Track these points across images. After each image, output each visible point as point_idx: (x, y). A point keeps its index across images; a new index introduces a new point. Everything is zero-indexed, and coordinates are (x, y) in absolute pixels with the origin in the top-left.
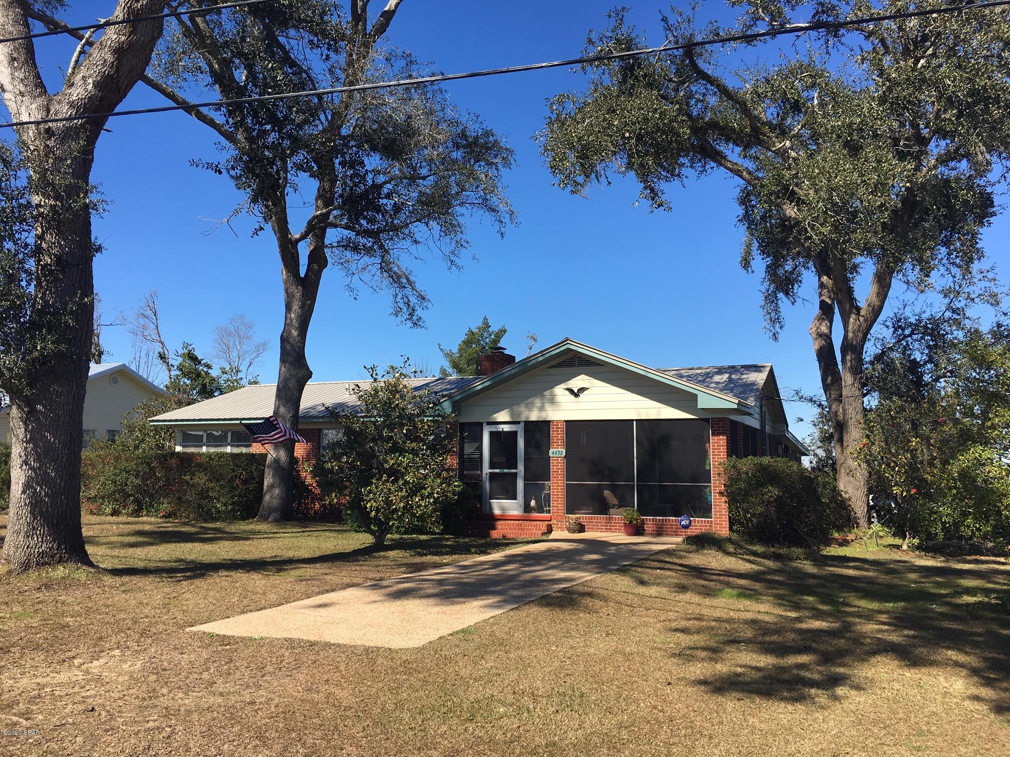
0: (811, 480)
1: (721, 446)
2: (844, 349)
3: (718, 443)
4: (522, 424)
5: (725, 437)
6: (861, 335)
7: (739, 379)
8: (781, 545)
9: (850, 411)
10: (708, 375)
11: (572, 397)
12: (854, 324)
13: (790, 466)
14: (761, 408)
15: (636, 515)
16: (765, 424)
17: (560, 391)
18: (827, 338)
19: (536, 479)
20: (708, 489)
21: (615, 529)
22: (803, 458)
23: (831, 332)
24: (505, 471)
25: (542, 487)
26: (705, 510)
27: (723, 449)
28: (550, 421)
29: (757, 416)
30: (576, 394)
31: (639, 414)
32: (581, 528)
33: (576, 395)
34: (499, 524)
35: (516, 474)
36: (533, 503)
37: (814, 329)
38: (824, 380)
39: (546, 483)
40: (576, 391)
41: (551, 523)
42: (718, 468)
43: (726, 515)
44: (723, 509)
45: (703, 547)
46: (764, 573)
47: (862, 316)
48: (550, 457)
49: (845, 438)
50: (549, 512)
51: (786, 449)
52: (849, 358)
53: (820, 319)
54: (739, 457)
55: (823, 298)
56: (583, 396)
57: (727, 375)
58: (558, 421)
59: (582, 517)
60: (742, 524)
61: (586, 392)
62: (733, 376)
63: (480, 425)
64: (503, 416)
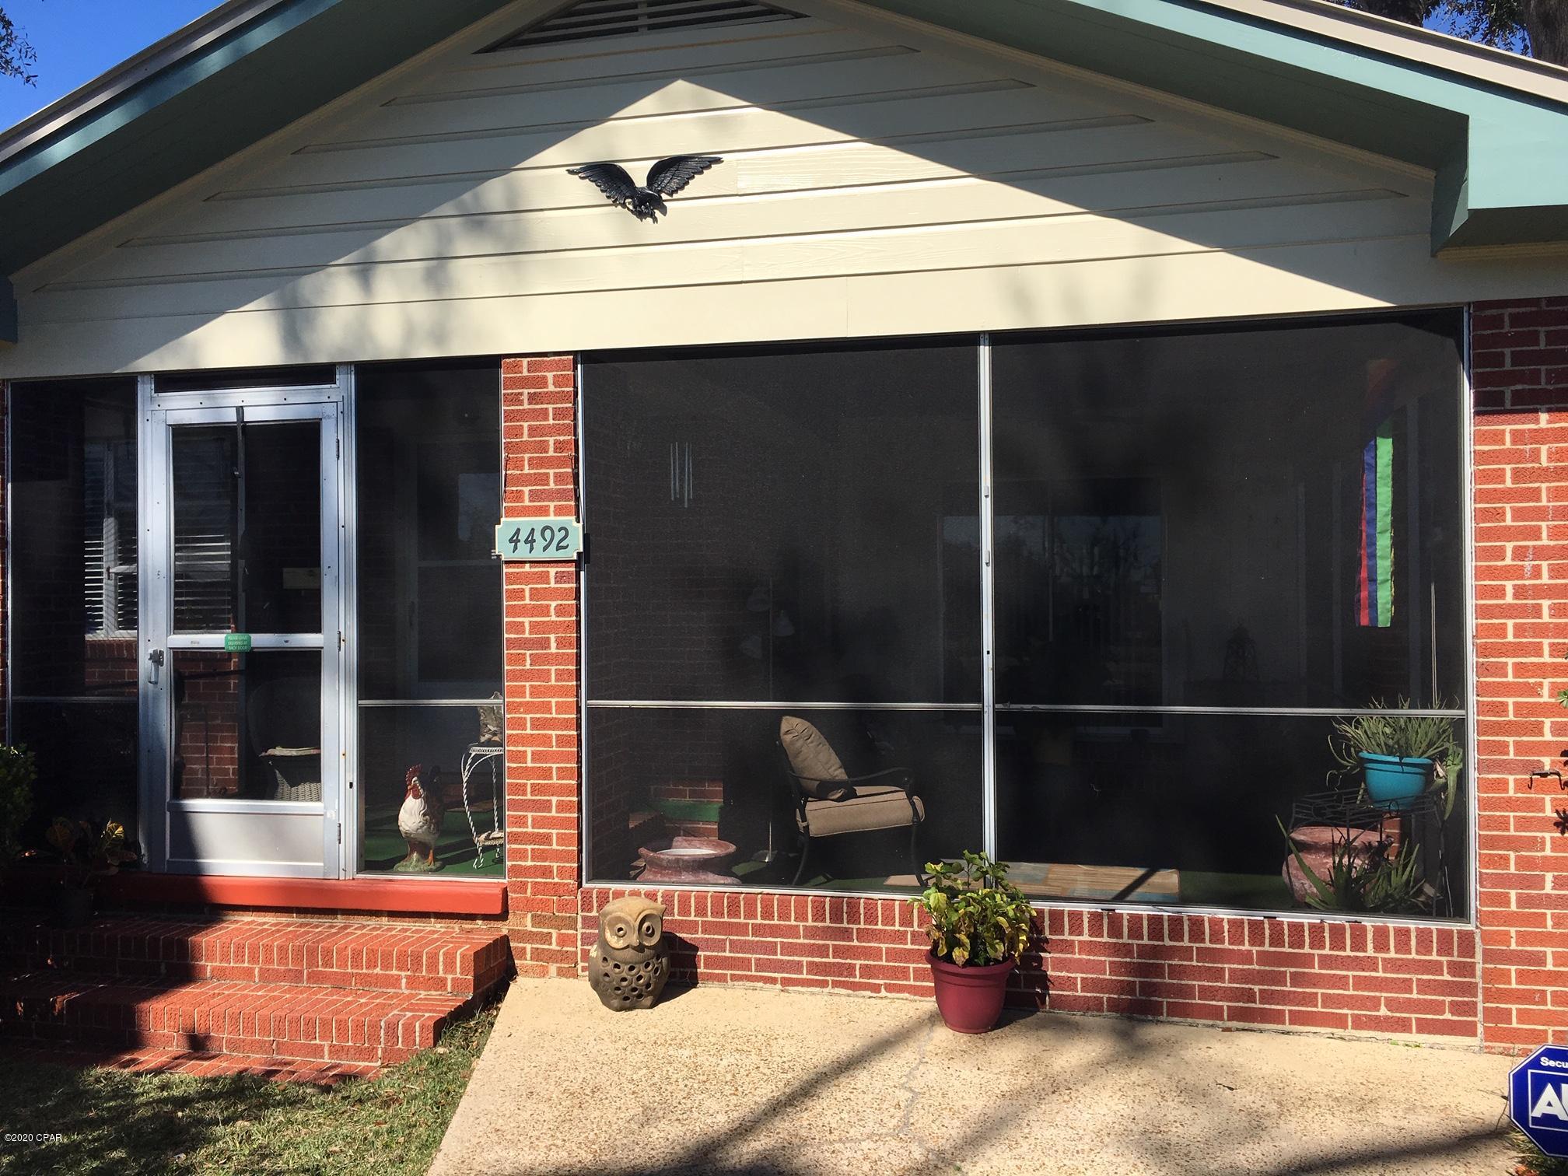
3: (1514, 456)
4: (345, 386)
11: (621, 218)
17: (546, 181)
19: (429, 681)
21: (867, 971)
24: (258, 641)
28: (493, 362)
31: (1021, 298)
33: (647, 204)
35: (311, 660)
36: (411, 814)
39: (482, 704)
40: (640, 181)
41: (504, 928)
48: (497, 565)
50: (495, 863)
56: (678, 209)
58: (540, 360)
61: (698, 183)
64: (238, 338)
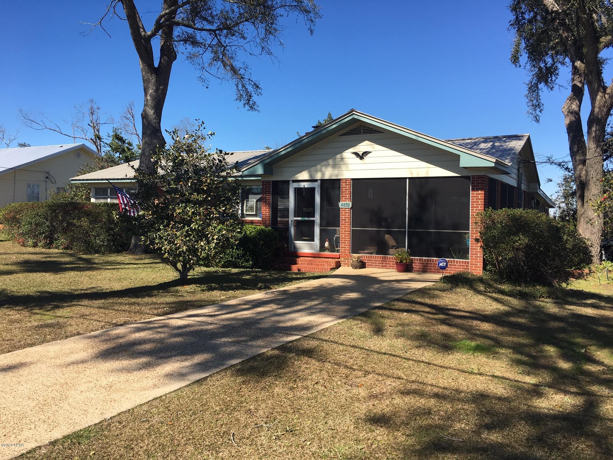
0: (558, 229)
1: (479, 199)
2: (590, 123)
3: (476, 197)
4: (319, 182)
5: (483, 192)
6: (605, 110)
7: (501, 146)
8: (527, 283)
9: (592, 173)
10: (475, 144)
11: (358, 159)
12: (601, 100)
13: (539, 217)
14: (518, 170)
15: (405, 256)
16: (521, 183)
17: (348, 154)
18: (577, 114)
19: (328, 225)
20: (467, 235)
21: (388, 266)
22: (550, 209)
23: (580, 110)
24: (306, 219)
25: (335, 232)
26: (463, 253)
27: (481, 202)
28: (340, 179)
29: (515, 176)
30: (361, 156)
31: (411, 173)
32: (362, 265)
33: (361, 158)
34: (300, 260)
35: (313, 222)
36: (327, 244)
37: (566, 108)
38: (571, 149)
39: (338, 228)
40: (361, 155)
41: (339, 260)
42: (475, 218)
43: (480, 257)
44: (479, 252)
45: (457, 286)
46: (507, 314)
47: (608, 94)
48: (339, 208)
49: (586, 194)
50: (338, 251)
51: (538, 203)
52: (594, 129)
53: (571, 99)
54: (495, 208)
55: (575, 82)
56: (366, 159)
57: (491, 143)
58: (346, 179)
59: (363, 256)
60: (494, 265)
61: (368, 155)
62: (497, 144)
63: (287, 182)
64: (304, 175)
